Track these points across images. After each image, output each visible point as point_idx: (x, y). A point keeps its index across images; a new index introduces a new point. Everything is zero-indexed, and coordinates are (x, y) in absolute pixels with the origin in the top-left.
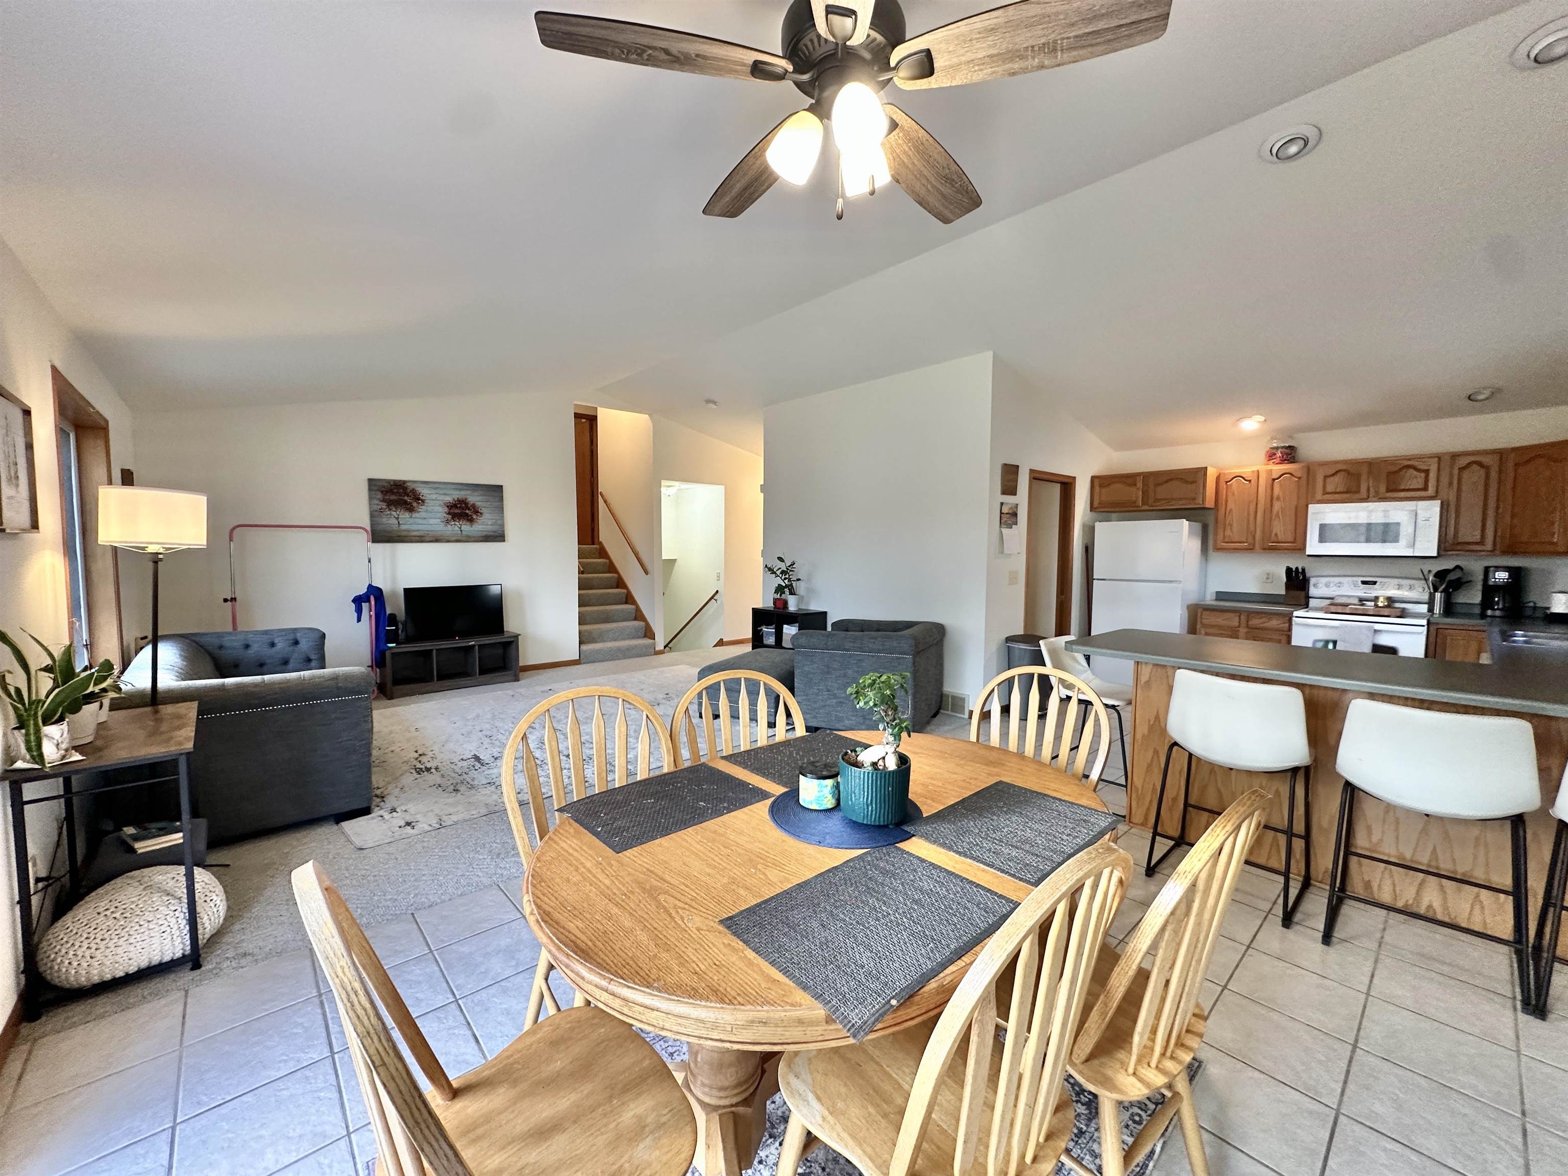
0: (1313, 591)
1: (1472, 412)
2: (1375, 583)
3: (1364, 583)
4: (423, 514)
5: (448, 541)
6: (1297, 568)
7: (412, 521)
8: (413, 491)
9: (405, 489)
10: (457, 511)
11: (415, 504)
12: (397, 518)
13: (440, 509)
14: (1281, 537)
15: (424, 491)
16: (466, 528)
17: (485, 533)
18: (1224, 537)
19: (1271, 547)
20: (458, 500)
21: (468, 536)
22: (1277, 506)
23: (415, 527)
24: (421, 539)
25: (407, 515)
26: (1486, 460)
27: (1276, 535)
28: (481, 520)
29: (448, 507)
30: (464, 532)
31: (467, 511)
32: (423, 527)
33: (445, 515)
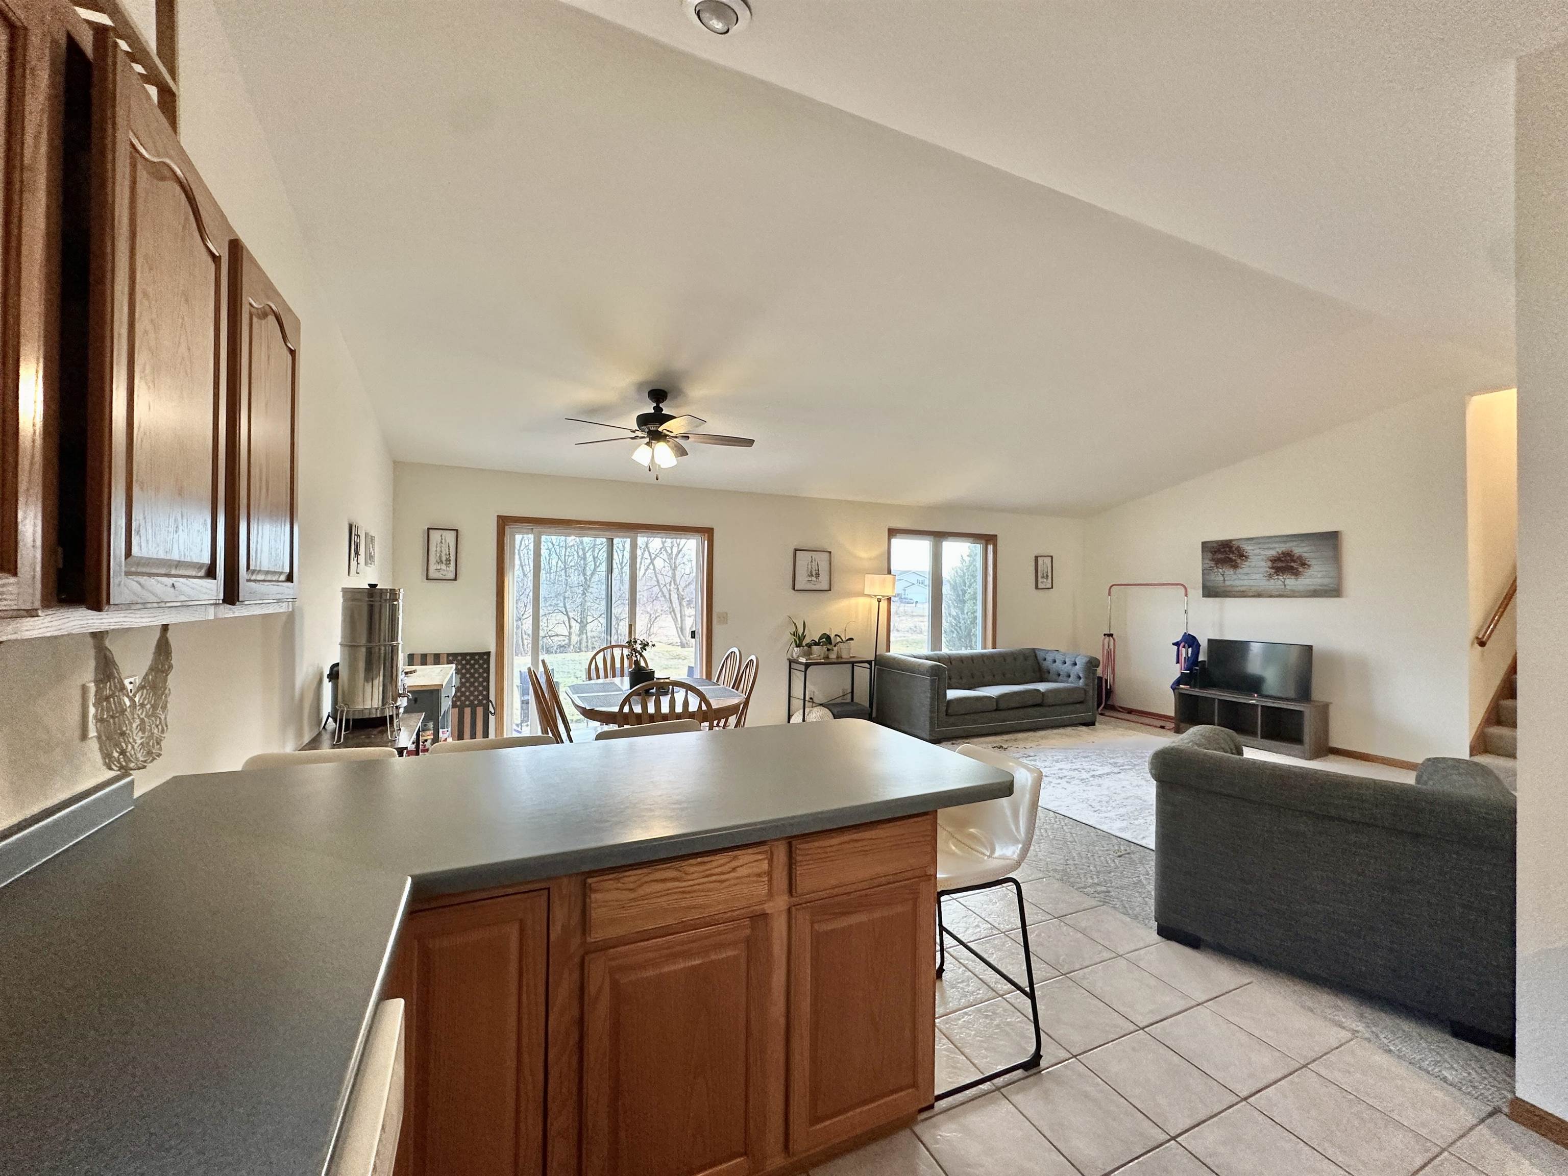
4: (1246, 570)
5: (1271, 596)
7: (1234, 577)
8: (1238, 549)
9: (1231, 547)
10: (1281, 564)
11: (1239, 561)
12: (1223, 575)
13: (1263, 564)
15: (1248, 548)
16: (1291, 582)
17: (1312, 588)
20: (1283, 553)
21: (1293, 591)
23: (1237, 583)
24: (1243, 594)
25: (1231, 571)
28: (1310, 572)
29: (1271, 561)
30: (1288, 587)
31: (1292, 564)
32: (1246, 583)
33: (1268, 569)
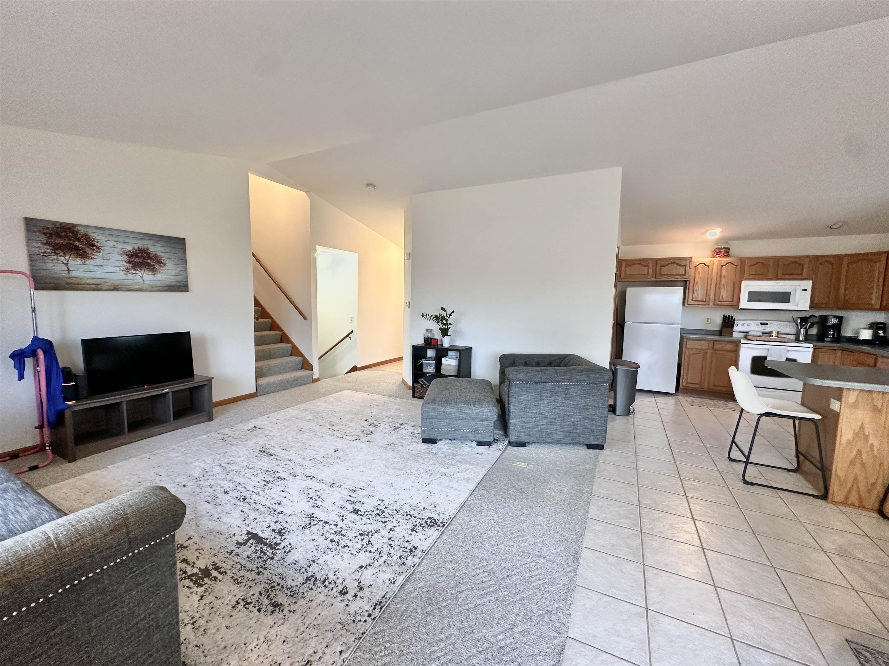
0: (735, 328)
1: (832, 234)
2: (767, 324)
3: (762, 324)
4: (98, 262)
5: (129, 290)
6: (729, 316)
7: (84, 268)
8: (86, 236)
9: (76, 233)
10: (137, 260)
11: (88, 250)
12: (67, 264)
13: (119, 257)
14: (725, 299)
15: (98, 238)
16: (148, 277)
17: (168, 283)
18: (693, 298)
19: (719, 304)
20: (139, 249)
21: (150, 286)
22: (723, 281)
23: (89, 275)
24: (97, 287)
25: (79, 261)
26: (832, 260)
27: (722, 297)
28: (164, 269)
29: (127, 255)
30: (146, 282)
31: (149, 261)
32: (97, 275)
33: (124, 263)
